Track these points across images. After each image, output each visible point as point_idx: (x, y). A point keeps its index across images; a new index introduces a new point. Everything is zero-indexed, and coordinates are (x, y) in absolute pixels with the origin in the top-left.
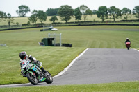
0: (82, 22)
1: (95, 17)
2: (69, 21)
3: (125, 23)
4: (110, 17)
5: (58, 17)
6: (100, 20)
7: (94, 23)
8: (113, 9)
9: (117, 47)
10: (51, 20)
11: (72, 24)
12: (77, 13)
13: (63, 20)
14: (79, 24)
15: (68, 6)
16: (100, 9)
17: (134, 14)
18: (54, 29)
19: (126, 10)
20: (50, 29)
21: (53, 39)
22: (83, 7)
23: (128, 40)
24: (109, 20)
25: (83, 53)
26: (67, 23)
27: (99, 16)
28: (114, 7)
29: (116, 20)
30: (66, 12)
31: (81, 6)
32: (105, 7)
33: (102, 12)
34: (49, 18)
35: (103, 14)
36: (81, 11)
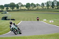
0: (19, 10)
1: (25, 8)
2: (14, 9)
3: (38, 10)
4: (31, 8)
5: (9, 8)
6: (27, 9)
7: (24, 10)
8: (32, 4)
9: (34, 20)
10: (6, 9)
11: (15, 11)
12: (17, 6)
13: (11, 9)
14: (18, 11)
15: (13, 3)
16: (27, 4)
17: (41, 6)
18: (7, 13)
19: (38, 5)
20: (6, 13)
21: (7, 17)
22: (20, 3)
23: (38, 17)
24: (31, 9)
25: (20, 23)
26: (13, 10)
27: (26, 7)
28: (33, 3)
29: (34, 9)
30: (12, 5)
31: (19, 3)
32: (29, 3)
33: (28, 5)
34: (5, 8)
35: (28, 6)
36: (19, 5)
